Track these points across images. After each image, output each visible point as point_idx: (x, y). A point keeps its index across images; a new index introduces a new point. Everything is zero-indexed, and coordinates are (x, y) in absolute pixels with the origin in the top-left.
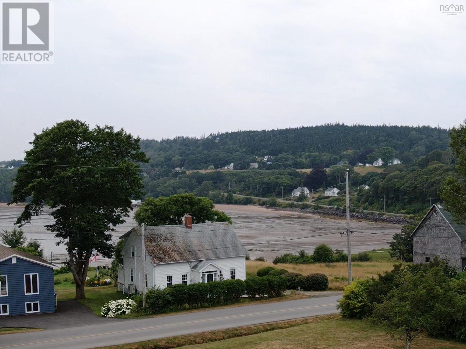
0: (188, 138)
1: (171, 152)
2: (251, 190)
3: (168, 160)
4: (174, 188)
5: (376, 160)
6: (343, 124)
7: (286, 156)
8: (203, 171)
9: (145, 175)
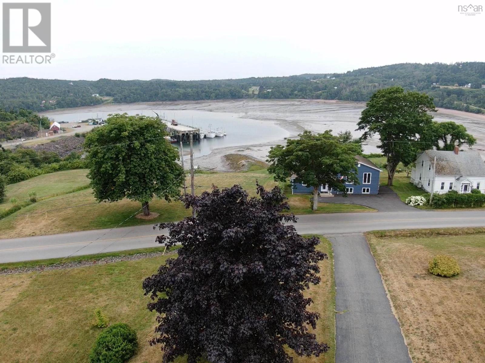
0: (441, 64)
1: (430, 73)
2: (481, 104)
3: (429, 77)
8: (450, 87)
9: (414, 87)
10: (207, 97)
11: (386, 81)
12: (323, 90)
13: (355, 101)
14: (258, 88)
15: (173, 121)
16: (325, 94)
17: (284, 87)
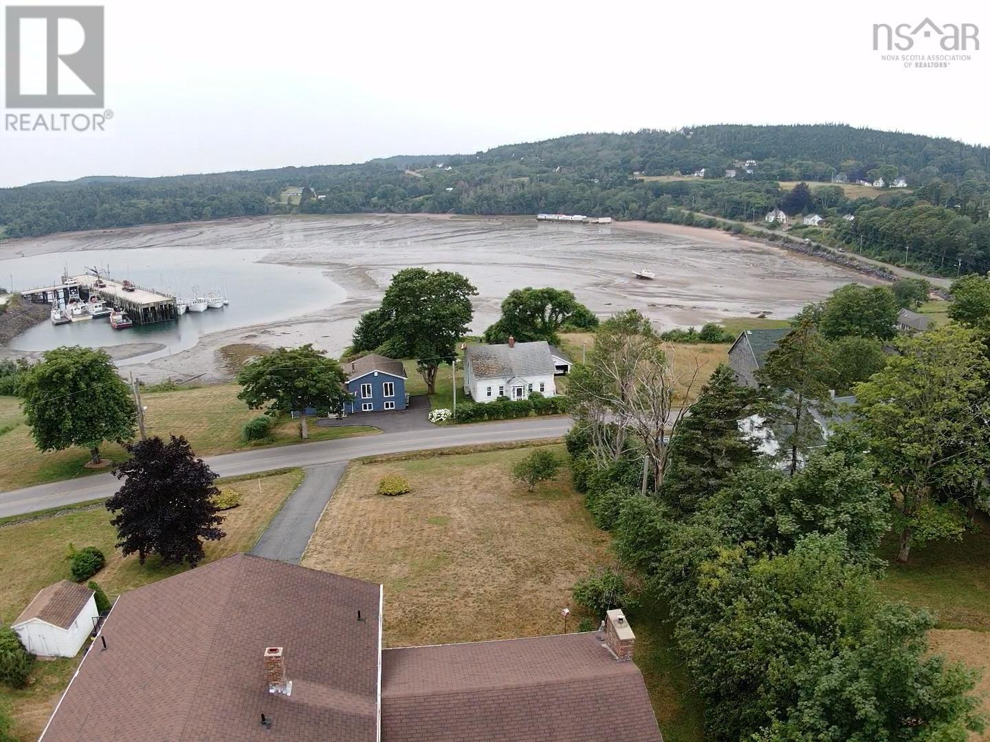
1: (630, 151)
2: (718, 209)
3: (626, 161)
4: (626, 202)
5: (878, 179)
6: (848, 125)
7: (773, 163)
8: (664, 179)
9: (596, 181)
10: (195, 214)
11: (545, 172)
12: (427, 194)
13: (486, 215)
14: (300, 191)
15: (126, 283)
16: (430, 202)
17: (350, 189)
